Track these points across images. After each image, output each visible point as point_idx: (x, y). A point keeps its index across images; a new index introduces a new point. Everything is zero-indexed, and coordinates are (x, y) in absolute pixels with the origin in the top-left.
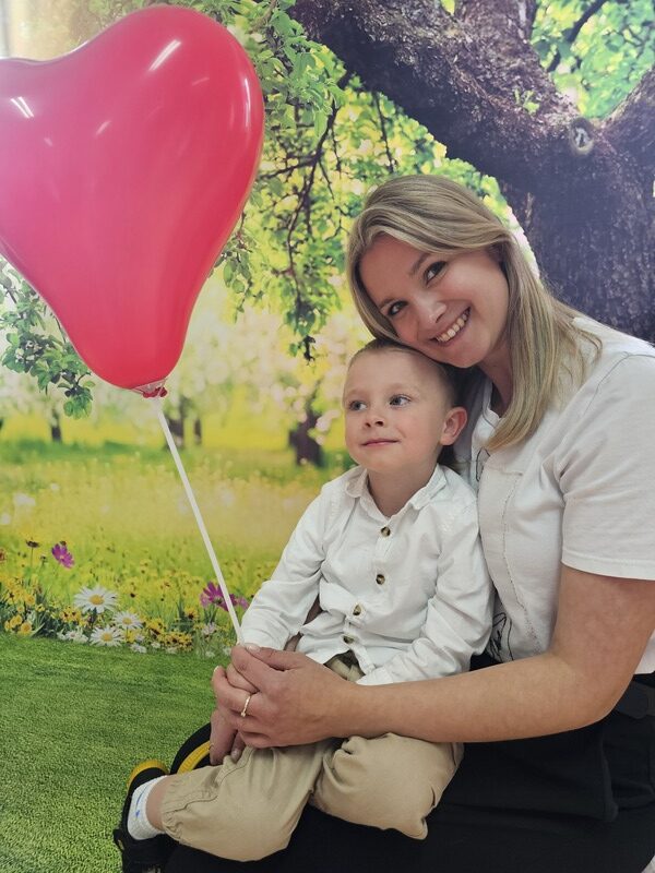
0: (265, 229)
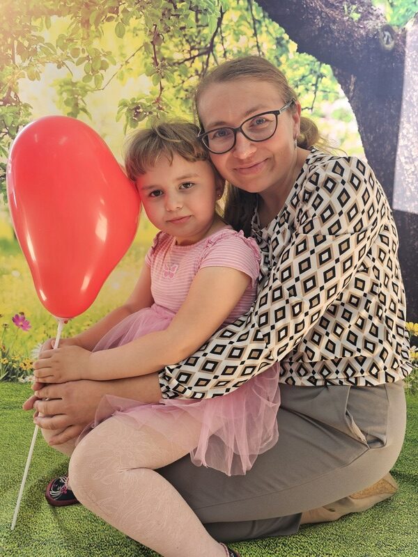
0: (177, 98)
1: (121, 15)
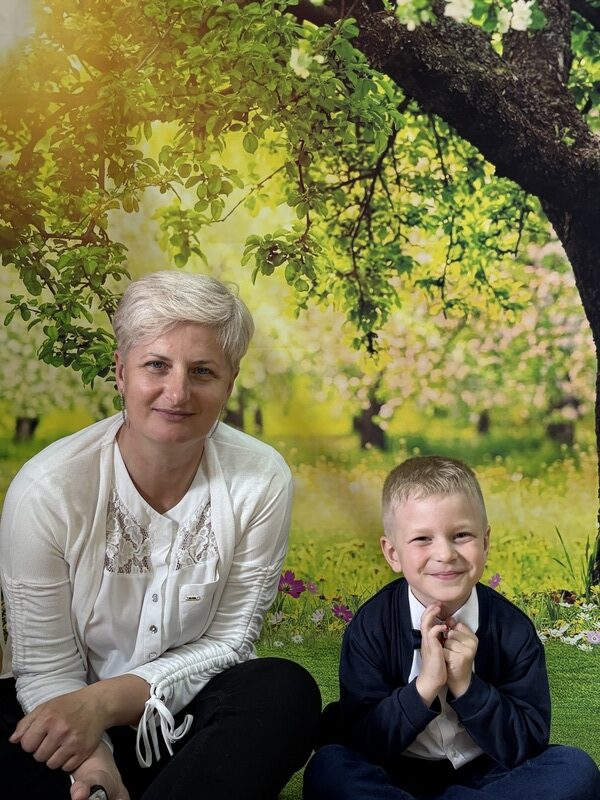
0: (330, 236)
1: (252, 124)
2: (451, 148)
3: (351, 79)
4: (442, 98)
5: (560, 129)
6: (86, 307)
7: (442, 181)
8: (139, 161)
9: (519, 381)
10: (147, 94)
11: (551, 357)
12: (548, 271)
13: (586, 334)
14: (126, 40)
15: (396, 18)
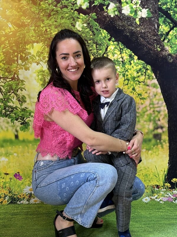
2: (124, 52)
3: (94, 31)
4: (121, 37)
5: (156, 46)
6: (12, 99)
7: (122, 61)
8: (30, 55)
9: (145, 121)
10: (32, 35)
11: (154, 113)
12: (153, 88)
13: (164, 107)
14: (26, 18)
15: (108, 13)
